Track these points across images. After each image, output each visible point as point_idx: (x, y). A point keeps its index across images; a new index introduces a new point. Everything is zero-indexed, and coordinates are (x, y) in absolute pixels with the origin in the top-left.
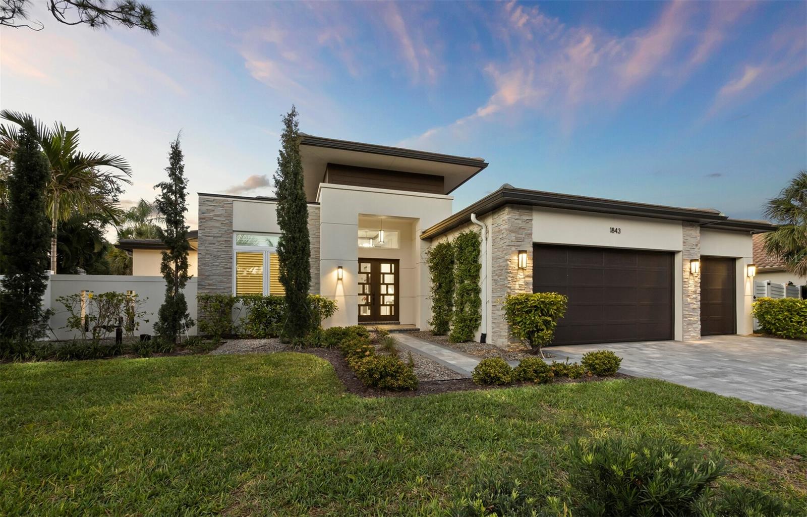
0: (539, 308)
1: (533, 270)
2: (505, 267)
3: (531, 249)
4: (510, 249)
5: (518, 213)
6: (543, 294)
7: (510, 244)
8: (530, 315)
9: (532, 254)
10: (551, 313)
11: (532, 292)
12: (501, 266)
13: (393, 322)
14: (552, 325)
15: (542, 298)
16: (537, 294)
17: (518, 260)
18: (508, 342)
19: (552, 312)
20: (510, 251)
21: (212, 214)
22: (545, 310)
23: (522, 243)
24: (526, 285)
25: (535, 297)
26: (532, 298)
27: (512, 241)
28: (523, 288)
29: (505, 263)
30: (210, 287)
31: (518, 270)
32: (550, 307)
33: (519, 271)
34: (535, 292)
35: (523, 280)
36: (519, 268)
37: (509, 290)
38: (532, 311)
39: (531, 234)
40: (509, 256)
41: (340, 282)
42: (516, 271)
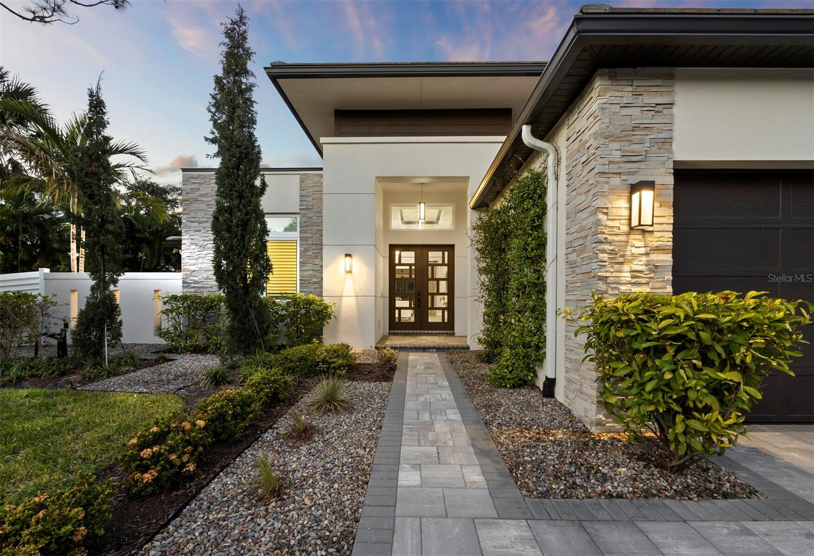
0: (691, 341)
1: (674, 232)
2: (593, 230)
3: (670, 180)
4: (607, 183)
5: (630, 89)
6: (710, 296)
7: (606, 169)
8: (658, 362)
9: (672, 192)
10: (743, 361)
11: (670, 289)
12: (583, 229)
13: (445, 332)
14: (745, 397)
15: (705, 310)
16: (686, 295)
17: (630, 209)
18: (598, 413)
19: (743, 354)
20: (606, 188)
21: (197, 194)
22: (719, 349)
23: (642, 165)
24: (651, 271)
25: (677, 306)
26: (667, 310)
27: (610, 162)
28: (644, 281)
29: (593, 219)
30: (196, 285)
31: (628, 234)
32: (740, 340)
33: (632, 237)
34: (678, 288)
35: (644, 258)
36: (631, 228)
37: (602, 286)
38: (665, 351)
39: (668, 141)
40: (604, 200)
41: (349, 275)
42: (623, 238)
